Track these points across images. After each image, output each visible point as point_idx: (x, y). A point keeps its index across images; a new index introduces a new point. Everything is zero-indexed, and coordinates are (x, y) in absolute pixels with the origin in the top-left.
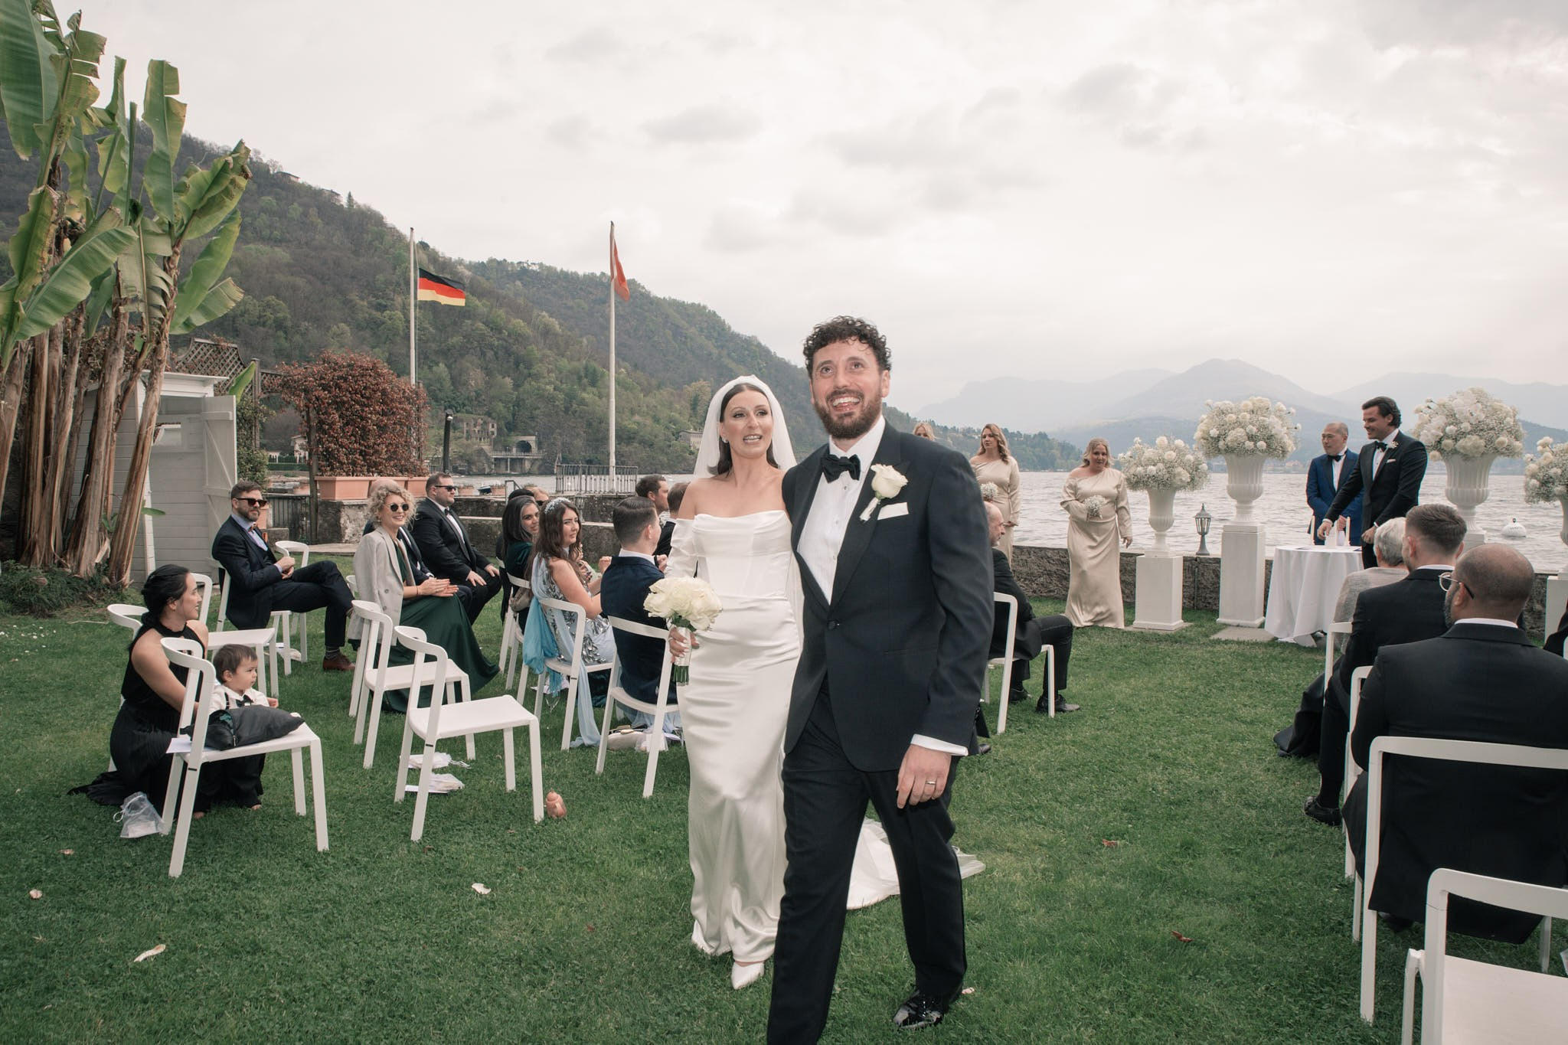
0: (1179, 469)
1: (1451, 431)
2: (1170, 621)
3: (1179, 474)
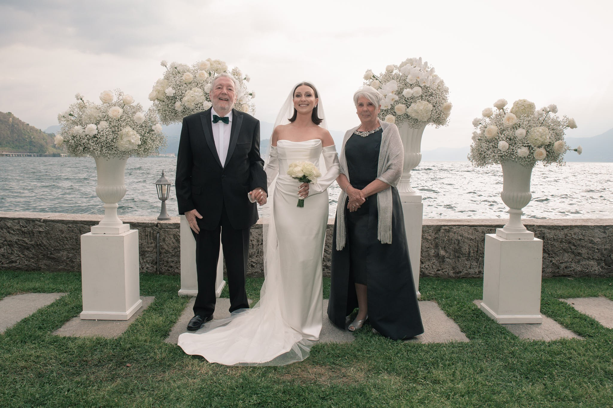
0: (128, 129)
1: (408, 93)
2: (125, 310)
3: (127, 134)
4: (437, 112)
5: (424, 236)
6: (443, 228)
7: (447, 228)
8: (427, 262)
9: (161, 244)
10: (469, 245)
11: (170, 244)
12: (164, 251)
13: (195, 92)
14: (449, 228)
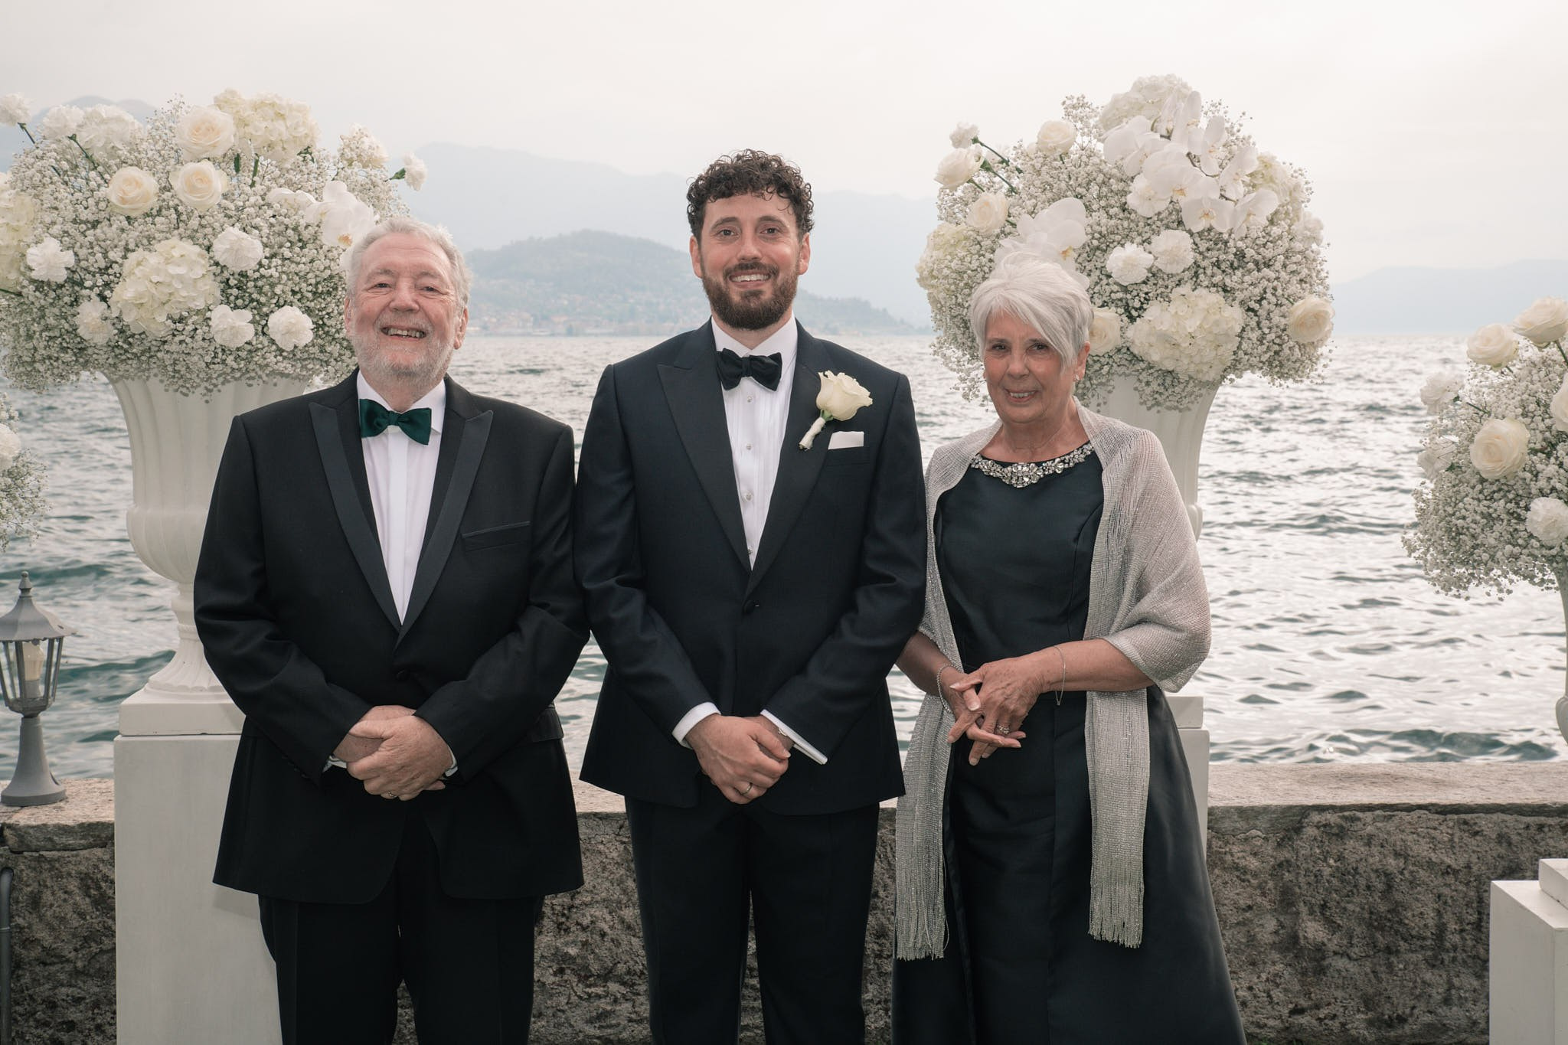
4: (1263, 336)
5: (1228, 858)
6: (1316, 817)
7: (1332, 818)
8: (1243, 975)
9: (20, 921)
10: (1439, 897)
11: (62, 920)
12: (35, 952)
13: (168, 260)
14: (1346, 818)
